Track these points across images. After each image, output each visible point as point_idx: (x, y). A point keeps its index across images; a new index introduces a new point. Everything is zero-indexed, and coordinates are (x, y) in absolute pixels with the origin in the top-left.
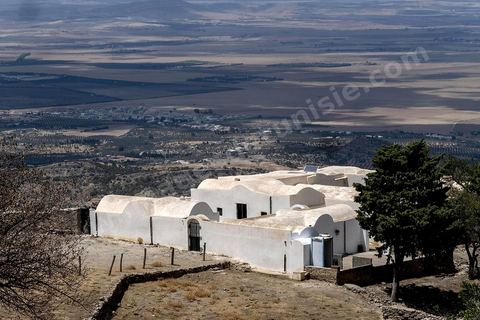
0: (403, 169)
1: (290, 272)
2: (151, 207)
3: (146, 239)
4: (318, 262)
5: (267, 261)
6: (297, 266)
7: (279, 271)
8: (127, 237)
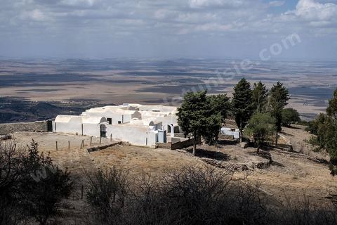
0: (199, 101)
1: (149, 145)
2: (81, 119)
3: (80, 133)
4: (161, 140)
5: (138, 141)
6: (152, 143)
7: (144, 145)
8: (70, 132)
